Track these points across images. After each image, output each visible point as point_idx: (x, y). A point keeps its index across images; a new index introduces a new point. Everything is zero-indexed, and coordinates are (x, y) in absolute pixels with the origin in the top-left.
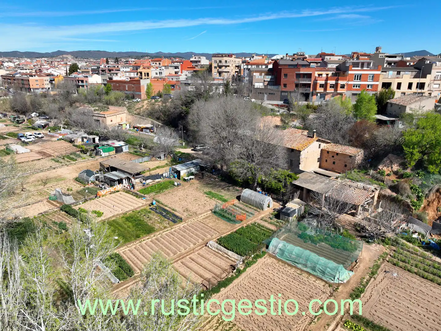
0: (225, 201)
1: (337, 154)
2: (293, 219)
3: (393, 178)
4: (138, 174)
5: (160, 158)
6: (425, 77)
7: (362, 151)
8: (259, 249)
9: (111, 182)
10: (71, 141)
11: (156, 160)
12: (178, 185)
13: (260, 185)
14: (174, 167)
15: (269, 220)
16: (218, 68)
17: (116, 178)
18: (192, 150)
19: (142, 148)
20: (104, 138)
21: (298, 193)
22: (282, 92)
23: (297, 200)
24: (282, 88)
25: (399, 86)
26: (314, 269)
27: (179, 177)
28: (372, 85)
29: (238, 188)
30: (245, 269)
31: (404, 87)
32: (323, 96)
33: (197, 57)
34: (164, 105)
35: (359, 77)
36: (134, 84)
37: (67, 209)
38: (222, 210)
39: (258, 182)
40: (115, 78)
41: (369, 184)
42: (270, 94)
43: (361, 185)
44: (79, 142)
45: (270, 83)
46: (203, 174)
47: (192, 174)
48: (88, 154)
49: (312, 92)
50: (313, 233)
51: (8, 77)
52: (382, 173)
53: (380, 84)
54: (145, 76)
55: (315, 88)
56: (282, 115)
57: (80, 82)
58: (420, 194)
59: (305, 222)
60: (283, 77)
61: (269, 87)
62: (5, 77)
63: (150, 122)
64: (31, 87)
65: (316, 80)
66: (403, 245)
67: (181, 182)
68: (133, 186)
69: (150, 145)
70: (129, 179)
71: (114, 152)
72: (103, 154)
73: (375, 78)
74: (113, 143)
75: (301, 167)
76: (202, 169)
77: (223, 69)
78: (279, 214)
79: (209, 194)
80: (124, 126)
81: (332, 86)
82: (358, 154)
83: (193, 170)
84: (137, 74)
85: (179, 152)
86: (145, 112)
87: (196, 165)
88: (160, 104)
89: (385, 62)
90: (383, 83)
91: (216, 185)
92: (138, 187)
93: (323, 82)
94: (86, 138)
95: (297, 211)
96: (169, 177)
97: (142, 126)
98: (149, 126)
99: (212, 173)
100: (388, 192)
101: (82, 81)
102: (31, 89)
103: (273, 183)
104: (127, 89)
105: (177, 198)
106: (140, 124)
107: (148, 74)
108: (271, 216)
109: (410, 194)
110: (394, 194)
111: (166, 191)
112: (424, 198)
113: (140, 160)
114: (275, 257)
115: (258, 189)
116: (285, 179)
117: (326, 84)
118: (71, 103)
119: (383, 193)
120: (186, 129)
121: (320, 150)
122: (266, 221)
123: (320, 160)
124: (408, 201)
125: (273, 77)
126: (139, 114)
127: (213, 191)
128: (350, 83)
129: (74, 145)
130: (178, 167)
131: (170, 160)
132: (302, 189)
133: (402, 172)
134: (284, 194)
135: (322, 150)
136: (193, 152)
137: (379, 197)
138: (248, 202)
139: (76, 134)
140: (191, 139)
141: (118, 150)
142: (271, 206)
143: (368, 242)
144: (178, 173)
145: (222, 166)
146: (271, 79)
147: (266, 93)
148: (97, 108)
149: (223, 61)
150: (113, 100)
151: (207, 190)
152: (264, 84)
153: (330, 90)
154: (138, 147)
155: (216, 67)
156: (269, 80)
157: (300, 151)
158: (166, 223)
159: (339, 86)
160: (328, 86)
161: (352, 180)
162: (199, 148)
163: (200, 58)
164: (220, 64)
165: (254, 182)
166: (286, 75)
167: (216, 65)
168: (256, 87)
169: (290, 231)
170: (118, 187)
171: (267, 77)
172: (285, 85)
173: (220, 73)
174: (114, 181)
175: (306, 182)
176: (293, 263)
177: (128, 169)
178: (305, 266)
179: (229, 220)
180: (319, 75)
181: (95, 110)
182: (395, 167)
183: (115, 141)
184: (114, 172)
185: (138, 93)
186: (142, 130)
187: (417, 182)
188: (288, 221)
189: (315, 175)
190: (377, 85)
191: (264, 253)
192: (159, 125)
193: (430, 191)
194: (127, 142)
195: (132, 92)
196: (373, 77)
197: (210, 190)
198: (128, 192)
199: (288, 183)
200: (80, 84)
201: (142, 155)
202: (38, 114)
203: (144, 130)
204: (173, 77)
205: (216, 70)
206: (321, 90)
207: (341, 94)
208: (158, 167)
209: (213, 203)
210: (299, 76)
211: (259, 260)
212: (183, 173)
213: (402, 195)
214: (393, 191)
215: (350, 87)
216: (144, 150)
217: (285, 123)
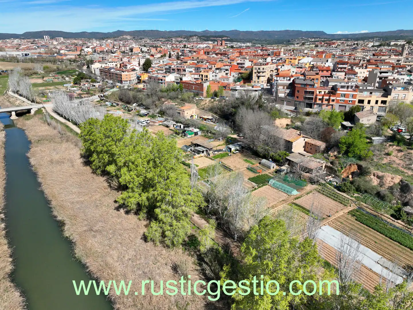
0: (253, 164)
1: (313, 144)
2: (282, 173)
3: (334, 158)
4: (211, 149)
5: (220, 140)
6: (387, 97)
7: (325, 144)
8: (265, 183)
9: (199, 152)
10: (167, 127)
11: (217, 141)
12: (230, 155)
13: (271, 158)
14: (228, 146)
15: (272, 173)
16: (257, 73)
17: (201, 150)
18: (237, 136)
19: (209, 133)
20: (187, 125)
21: (288, 162)
22: (295, 101)
23: (287, 165)
24: (296, 99)
25: (369, 102)
26: (284, 190)
27: (230, 151)
28: (352, 101)
29: (260, 159)
30: (258, 188)
31: (373, 103)
32: (320, 105)
33: (242, 60)
34: (220, 104)
35: (344, 95)
36: (199, 86)
37: (184, 163)
38: (251, 168)
39: (270, 156)
40: (185, 79)
41: (322, 160)
42: (288, 101)
43: (318, 160)
44: (172, 127)
45: (289, 95)
46: (243, 150)
47: (237, 150)
48: (180, 135)
49: (314, 103)
50: (290, 180)
51: (105, 71)
52: (329, 156)
53: (357, 100)
54: (205, 77)
55: (316, 101)
56: (292, 118)
57: (160, 80)
58: (342, 166)
59: (287, 175)
60: (296, 92)
61: (288, 97)
62: (102, 70)
63: (211, 115)
64: (123, 80)
65: (317, 95)
66: (327, 186)
67: (232, 154)
68: (209, 154)
69: (213, 132)
70: (207, 151)
71: (194, 135)
72: (189, 136)
73: (354, 96)
74: (193, 130)
75: (293, 150)
76: (243, 147)
77: (261, 74)
78: (277, 172)
79: (246, 161)
80: (194, 117)
81: (326, 100)
82: (322, 145)
83: (238, 148)
84: (199, 76)
85: (230, 137)
86: (207, 107)
87: (239, 145)
88: (217, 103)
89: (377, 77)
90: (359, 100)
91: (249, 157)
92: (211, 155)
93: (321, 97)
94: (175, 125)
95: (285, 170)
96: (226, 151)
97: (206, 117)
98: (210, 117)
99: (248, 150)
100: (329, 164)
101: (162, 80)
102: (122, 81)
103: (277, 157)
104: (194, 88)
105: (230, 162)
106: (204, 116)
107: (207, 76)
108: (274, 172)
109: (338, 166)
110: (331, 166)
111: (225, 158)
112: (344, 168)
113: (209, 140)
114: (271, 186)
115: (270, 160)
116: (283, 156)
117: (323, 98)
118: (159, 98)
119: (327, 165)
120: (234, 122)
121: (305, 141)
122: (270, 173)
123: (304, 147)
124: (336, 169)
125: (291, 90)
126: (203, 109)
127: (248, 159)
128: (338, 98)
129: (170, 129)
130: (231, 146)
131: (225, 141)
132: (290, 160)
133: (338, 155)
134: (281, 163)
135: (306, 142)
136: (238, 137)
137: (325, 167)
138: (264, 165)
139: (169, 122)
140: (236, 128)
141: (196, 134)
142: (275, 168)
143: (312, 184)
144: (230, 149)
145: (253, 147)
146: (290, 91)
147: (286, 101)
148: (177, 103)
149: (261, 69)
150: (186, 98)
151: (245, 159)
152: (285, 94)
153: (325, 102)
154: (206, 132)
155: (255, 73)
156: (288, 92)
157: (292, 142)
158: (226, 171)
159: (331, 100)
160: (324, 100)
161: (315, 158)
162: (241, 135)
163: (244, 61)
164: (259, 71)
165: (268, 156)
166: (298, 91)
167: (256, 71)
168: (279, 96)
169: (280, 178)
170: (202, 154)
171: (287, 90)
172: (298, 97)
173: (258, 77)
174: (200, 151)
175: (293, 157)
176: (277, 188)
177: (206, 146)
178: (281, 189)
179: (254, 172)
180: (320, 92)
181: (176, 105)
182: (336, 153)
183: (193, 128)
184: (199, 147)
185: (201, 92)
186: (205, 119)
187: (342, 160)
188: (280, 174)
189: (298, 155)
190: (355, 101)
191: (266, 184)
192: (216, 118)
193: (346, 165)
194: (200, 129)
195: (197, 91)
196: (352, 95)
197: (246, 158)
198: (207, 157)
199: (284, 158)
200: (160, 81)
201: (209, 138)
202: (137, 105)
203: (207, 120)
204: (224, 79)
205: (256, 75)
206: (320, 102)
207: (332, 105)
208: (219, 145)
209: (247, 165)
210: (306, 92)
211: (264, 186)
212: (233, 149)
213: (334, 166)
214: (331, 164)
215: (338, 101)
216: (210, 135)
217: (293, 122)
